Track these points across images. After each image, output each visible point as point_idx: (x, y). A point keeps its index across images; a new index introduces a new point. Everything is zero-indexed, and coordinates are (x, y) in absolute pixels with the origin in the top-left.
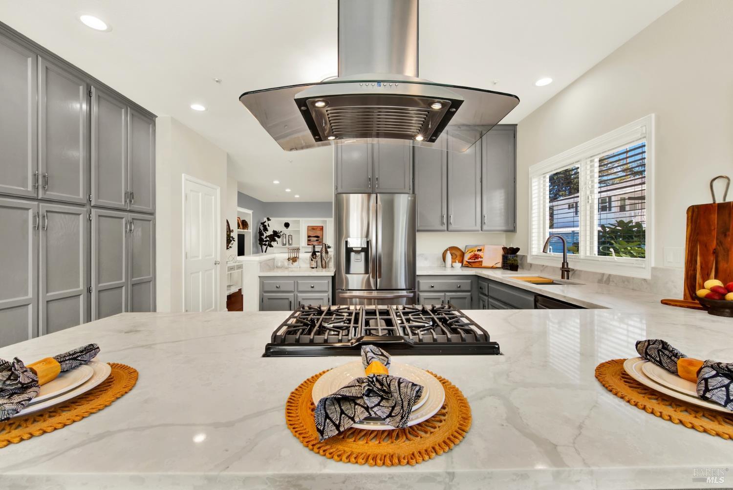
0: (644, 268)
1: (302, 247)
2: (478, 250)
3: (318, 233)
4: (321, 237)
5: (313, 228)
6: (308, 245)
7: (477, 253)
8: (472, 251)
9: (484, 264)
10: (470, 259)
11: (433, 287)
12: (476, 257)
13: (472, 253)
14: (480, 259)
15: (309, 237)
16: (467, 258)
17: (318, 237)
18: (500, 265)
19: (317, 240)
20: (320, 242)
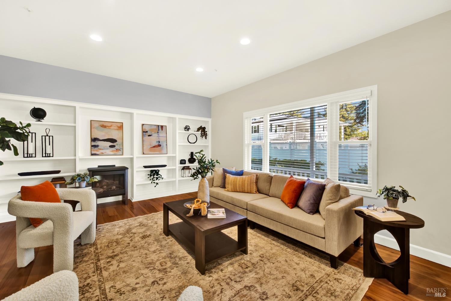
1: (81, 159)
3: (114, 135)
4: (119, 141)
5: (104, 126)
6: (92, 155)
15: (94, 140)
17: (113, 141)
19: (111, 146)
20: (117, 150)
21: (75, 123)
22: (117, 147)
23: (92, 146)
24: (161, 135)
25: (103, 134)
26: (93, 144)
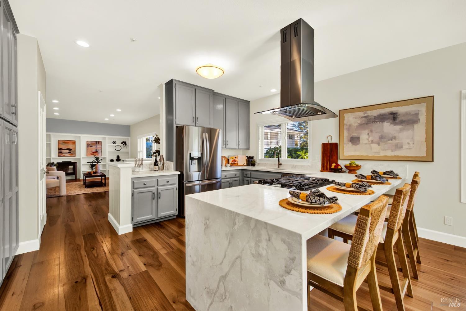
0: (308, 162)
1: (53, 158)
2: (235, 158)
3: (70, 146)
4: (73, 150)
5: (65, 142)
6: (59, 156)
7: (235, 159)
8: (232, 158)
9: (239, 164)
10: (232, 162)
11: (226, 176)
12: (235, 161)
13: (233, 159)
14: (237, 162)
15: (60, 149)
16: (230, 161)
17: (70, 150)
18: (246, 164)
19: (69, 152)
20: (72, 154)
21: (50, 142)
22: (72, 153)
23: (59, 152)
24: (98, 146)
25: (64, 146)
26: (60, 151)
